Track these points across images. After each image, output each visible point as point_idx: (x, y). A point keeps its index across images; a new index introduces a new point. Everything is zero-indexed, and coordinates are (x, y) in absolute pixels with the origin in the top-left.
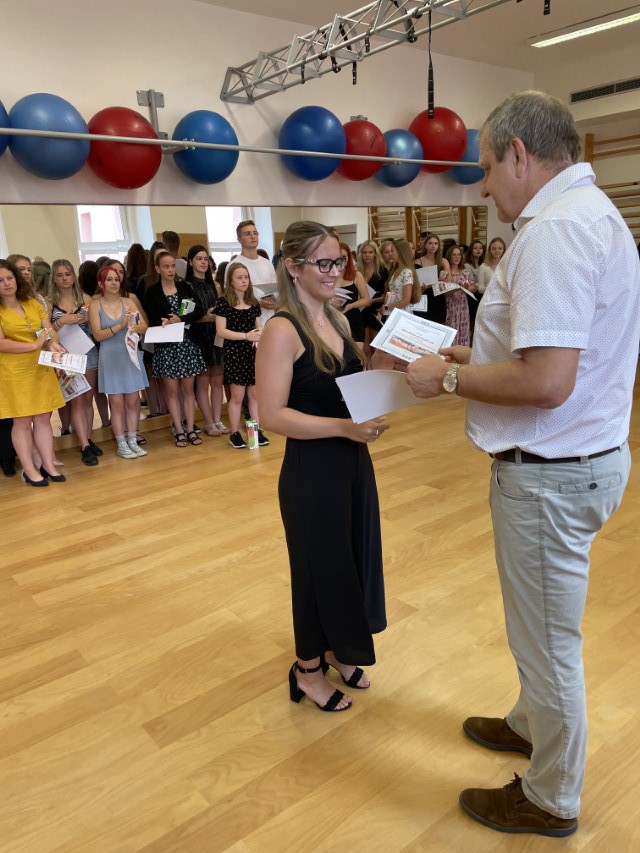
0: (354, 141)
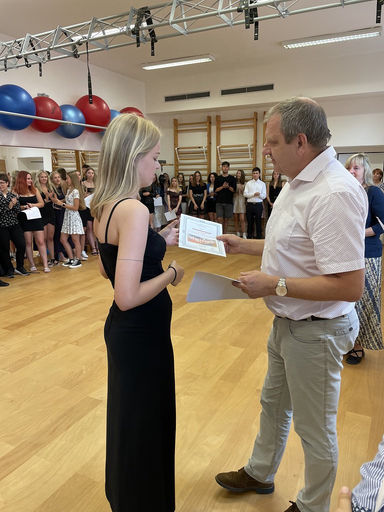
0: (41, 109)
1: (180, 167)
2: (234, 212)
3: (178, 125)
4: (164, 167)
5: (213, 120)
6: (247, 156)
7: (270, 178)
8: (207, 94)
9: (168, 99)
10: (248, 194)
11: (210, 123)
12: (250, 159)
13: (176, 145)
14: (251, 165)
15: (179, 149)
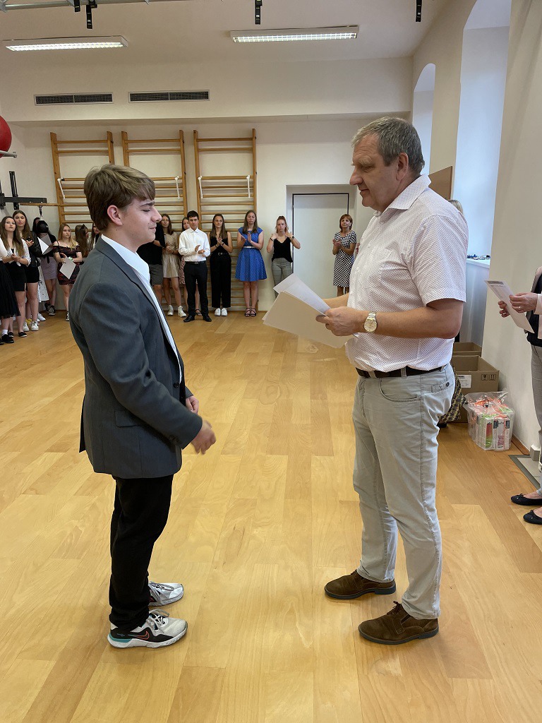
1: (66, 209)
2: (165, 276)
3: (57, 143)
4: (43, 208)
5: (116, 138)
6: (173, 194)
7: (210, 226)
8: (107, 98)
9: (41, 100)
10: (185, 250)
11: (112, 142)
12: (179, 199)
13: (57, 174)
14: (182, 208)
15: (63, 180)
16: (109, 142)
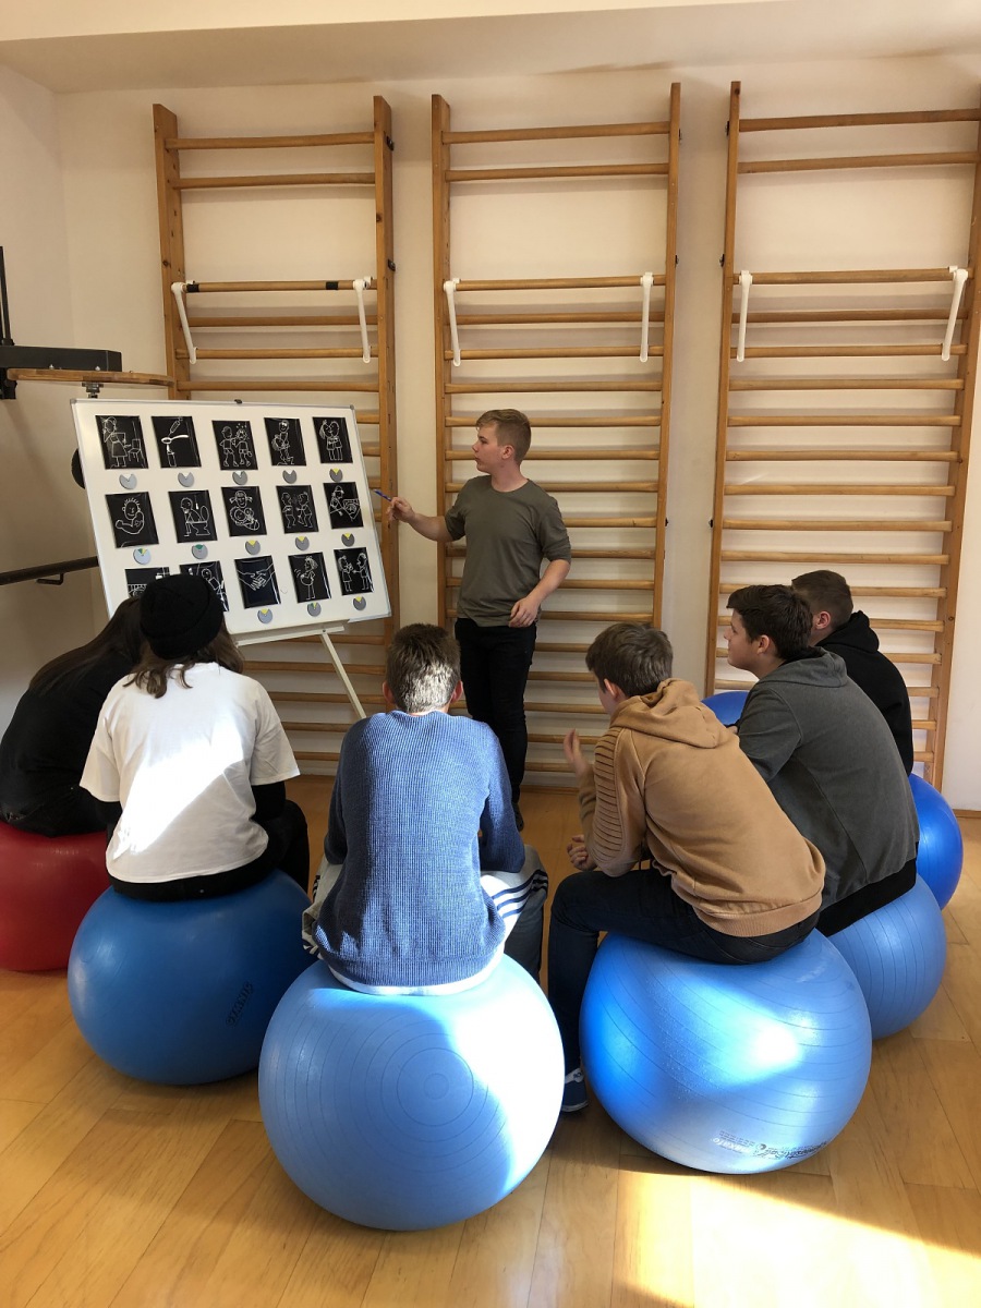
3: (179, 149)
5: (408, 127)
11: (390, 144)
13: (172, 265)
15: (193, 288)
16: (379, 139)
